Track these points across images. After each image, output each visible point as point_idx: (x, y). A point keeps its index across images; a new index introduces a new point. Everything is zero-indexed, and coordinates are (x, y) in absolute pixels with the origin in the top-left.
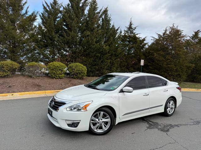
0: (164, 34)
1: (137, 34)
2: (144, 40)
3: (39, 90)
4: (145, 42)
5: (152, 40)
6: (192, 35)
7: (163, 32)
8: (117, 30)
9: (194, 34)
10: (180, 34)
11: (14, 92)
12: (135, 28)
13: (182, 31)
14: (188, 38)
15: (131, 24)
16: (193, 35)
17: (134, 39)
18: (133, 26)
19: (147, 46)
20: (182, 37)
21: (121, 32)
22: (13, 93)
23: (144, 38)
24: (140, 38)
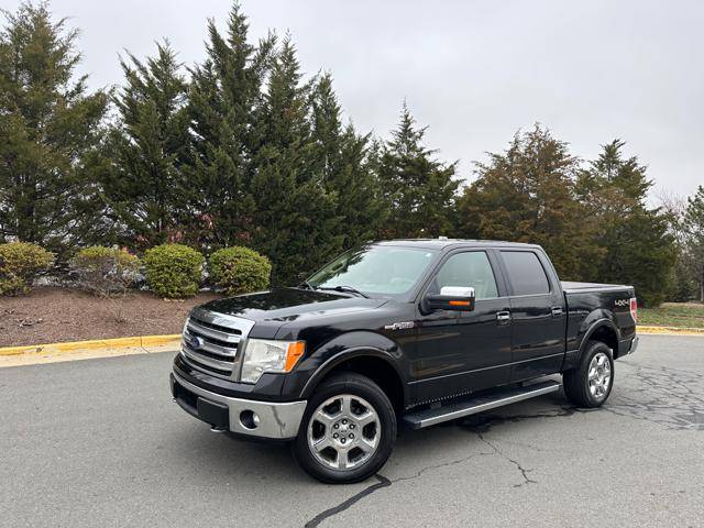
0: (511, 153)
1: (429, 153)
2: (451, 171)
3: (121, 334)
4: (453, 178)
5: (475, 172)
6: (598, 158)
7: (509, 147)
8: (365, 140)
9: (604, 152)
10: (560, 156)
11: (42, 341)
12: (422, 134)
13: (566, 144)
14: (587, 167)
15: (407, 122)
16: (602, 156)
17: (420, 169)
18: (415, 128)
19: (460, 192)
20: (566, 163)
21: (376, 148)
22: (40, 346)
23: (452, 166)
24: (438, 164)
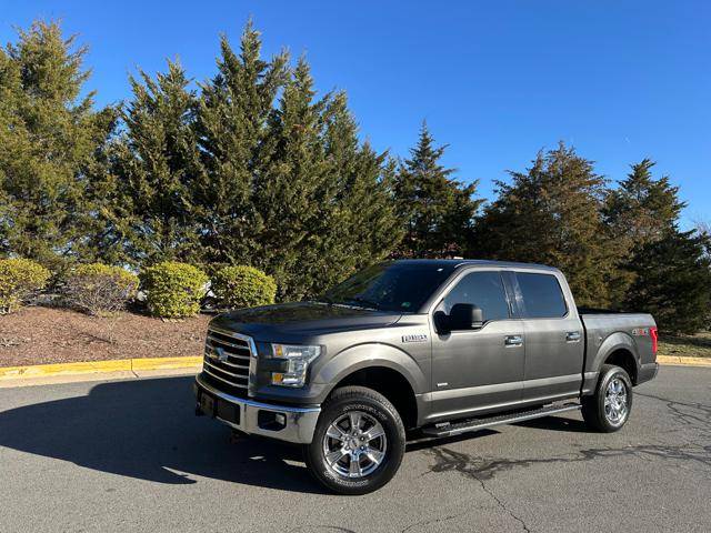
0: (533, 172)
1: (447, 172)
2: (467, 193)
3: (112, 356)
4: (473, 198)
5: (496, 191)
6: (627, 178)
8: (381, 159)
9: (633, 172)
11: (27, 363)
12: (440, 152)
14: (615, 187)
16: (631, 176)
21: (393, 166)
23: (471, 186)
24: (457, 184)
